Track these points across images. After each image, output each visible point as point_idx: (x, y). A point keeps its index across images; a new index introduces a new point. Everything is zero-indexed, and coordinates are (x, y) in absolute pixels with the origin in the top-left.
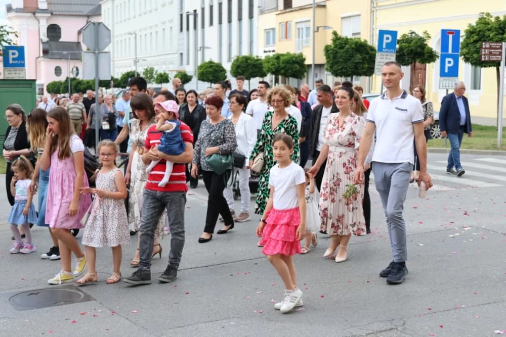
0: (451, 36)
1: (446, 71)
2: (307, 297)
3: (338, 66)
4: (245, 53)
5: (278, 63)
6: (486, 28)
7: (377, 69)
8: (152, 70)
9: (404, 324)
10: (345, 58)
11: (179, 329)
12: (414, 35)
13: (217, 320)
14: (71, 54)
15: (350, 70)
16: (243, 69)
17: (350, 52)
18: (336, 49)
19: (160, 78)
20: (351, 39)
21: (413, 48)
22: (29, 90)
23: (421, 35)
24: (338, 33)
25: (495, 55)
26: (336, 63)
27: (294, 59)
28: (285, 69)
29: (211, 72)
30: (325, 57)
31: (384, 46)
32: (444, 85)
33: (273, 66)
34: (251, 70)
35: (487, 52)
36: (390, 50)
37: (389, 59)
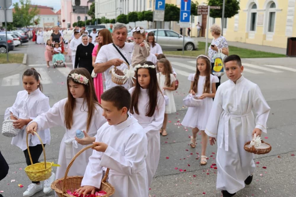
0: (186, 3)
1: (184, 19)
8: (104, 17)
19: (106, 21)
23: (195, 3)
25: (205, 12)
29: (123, 19)
31: (158, 7)
35: (200, 10)
36: (162, 9)
37: (161, 13)
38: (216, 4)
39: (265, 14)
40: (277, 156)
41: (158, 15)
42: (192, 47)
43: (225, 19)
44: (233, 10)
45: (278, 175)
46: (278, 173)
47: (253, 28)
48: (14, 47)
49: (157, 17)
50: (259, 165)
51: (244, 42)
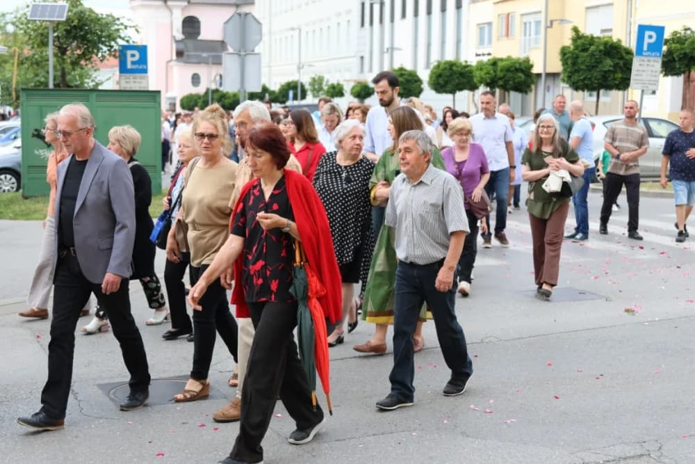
2: (522, 404)
3: (579, 76)
4: (450, 57)
7: (635, 80)
9: (660, 448)
10: (587, 64)
11: (337, 443)
12: (689, 32)
13: (391, 433)
14: (214, 57)
15: (596, 81)
16: (446, 79)
17: (597, 57)
18: (576, 52)
19: (332, 90)
20: (599, 38)
21: (688, 51)
22: (152, 104)
24: (580, 29)
26: (577, 71)
27: (517, 65)
28: (504, 80)
30: (560, 63)
31: (645, 48)
33: (488, 75)
34: (457, 81)
36: (653, 54)
37: (653, 66)
41: (643, 71)
49: (638, 78)
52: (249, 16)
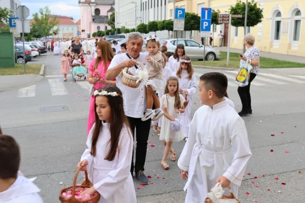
0: (206, 11)
1: (204, 28)
4: (163, 19)
5: (164, 24)
6: (238, 8)
8: (124, 27)
19: (126, 31)
20: (190, 13)
22: (9, 37)
23: (216, 11)
25: (226, 20)
29: (143, 29)
31: (178, 16)
32: (203, 35)
34: (155, 28)
35: (221, 19)
36: (181, 18)
37: (181, 22)
38: (238, 12)
39: (290, 22)
40: (298, 172)
41: (178, 24)
42: (213, 57)
43: (247, 28)
44: (256, 18)
45: (297, 191)
46: (298, 190)
47: (277, 37)
48: (32, 58)
49: (176, 26)
50: (278, 181)
51: (268, 51)
52: (24, 7)
